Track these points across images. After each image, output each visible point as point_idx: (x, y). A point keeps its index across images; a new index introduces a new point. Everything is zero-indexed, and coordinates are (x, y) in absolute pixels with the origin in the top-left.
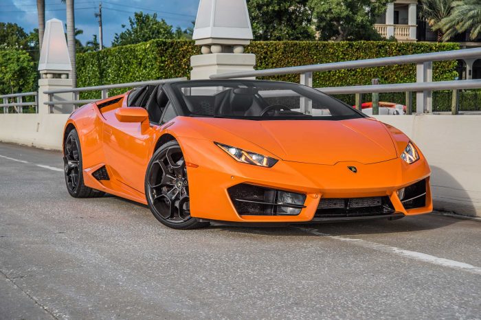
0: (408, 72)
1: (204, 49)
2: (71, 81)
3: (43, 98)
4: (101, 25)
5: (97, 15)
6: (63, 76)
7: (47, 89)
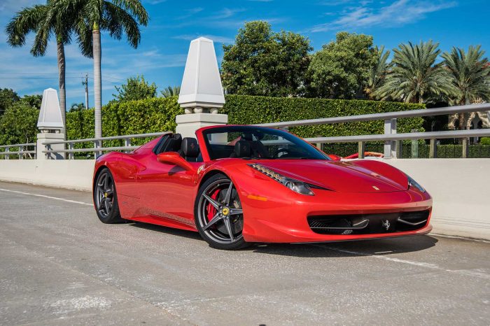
0: (376, 127)
1: (186, 111)
2: (63, 135)
3: (41, 148)
4: (87, 92)
5: (83, 83)
6: (57, 132)
7: (44, 141)
